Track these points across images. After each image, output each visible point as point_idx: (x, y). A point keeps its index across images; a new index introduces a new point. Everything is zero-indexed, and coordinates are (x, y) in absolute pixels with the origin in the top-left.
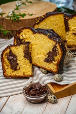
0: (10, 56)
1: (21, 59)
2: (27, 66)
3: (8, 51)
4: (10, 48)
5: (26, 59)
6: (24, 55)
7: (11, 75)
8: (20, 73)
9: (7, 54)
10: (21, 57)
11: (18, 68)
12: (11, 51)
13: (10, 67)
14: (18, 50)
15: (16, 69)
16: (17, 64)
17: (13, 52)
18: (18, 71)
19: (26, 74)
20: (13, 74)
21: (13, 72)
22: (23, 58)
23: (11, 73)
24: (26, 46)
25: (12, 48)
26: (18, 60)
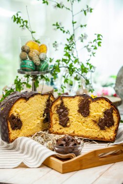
0: (60, 108)
1: (73, 114)
2: (80, 124)
3: (59, 102)
4: (61, 99)
5: (80, 114)
6: (78, 109)
7: (58, 131)
8: (69, 131)
9: (57, 106)
10: (73, 111)
11: (68, 124)
12: (62, 103)
13: (58, 122)
14: (72, 102)
15: (65, 126)
16: (68, 119)
17: (65, 104)
18: (67, 128)
19: (76, 133)
20: (60, 131)
21: (61, 129)
22: (76, 112)
23: (58, 130)
24: (83, 98)
25: (65, 100)
26: (70, 114)
